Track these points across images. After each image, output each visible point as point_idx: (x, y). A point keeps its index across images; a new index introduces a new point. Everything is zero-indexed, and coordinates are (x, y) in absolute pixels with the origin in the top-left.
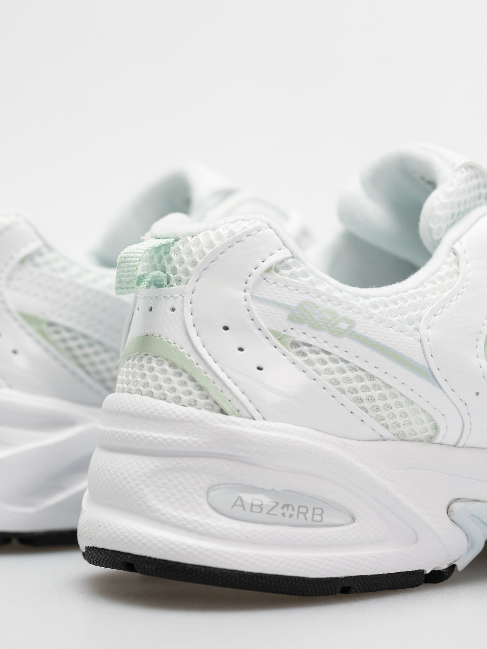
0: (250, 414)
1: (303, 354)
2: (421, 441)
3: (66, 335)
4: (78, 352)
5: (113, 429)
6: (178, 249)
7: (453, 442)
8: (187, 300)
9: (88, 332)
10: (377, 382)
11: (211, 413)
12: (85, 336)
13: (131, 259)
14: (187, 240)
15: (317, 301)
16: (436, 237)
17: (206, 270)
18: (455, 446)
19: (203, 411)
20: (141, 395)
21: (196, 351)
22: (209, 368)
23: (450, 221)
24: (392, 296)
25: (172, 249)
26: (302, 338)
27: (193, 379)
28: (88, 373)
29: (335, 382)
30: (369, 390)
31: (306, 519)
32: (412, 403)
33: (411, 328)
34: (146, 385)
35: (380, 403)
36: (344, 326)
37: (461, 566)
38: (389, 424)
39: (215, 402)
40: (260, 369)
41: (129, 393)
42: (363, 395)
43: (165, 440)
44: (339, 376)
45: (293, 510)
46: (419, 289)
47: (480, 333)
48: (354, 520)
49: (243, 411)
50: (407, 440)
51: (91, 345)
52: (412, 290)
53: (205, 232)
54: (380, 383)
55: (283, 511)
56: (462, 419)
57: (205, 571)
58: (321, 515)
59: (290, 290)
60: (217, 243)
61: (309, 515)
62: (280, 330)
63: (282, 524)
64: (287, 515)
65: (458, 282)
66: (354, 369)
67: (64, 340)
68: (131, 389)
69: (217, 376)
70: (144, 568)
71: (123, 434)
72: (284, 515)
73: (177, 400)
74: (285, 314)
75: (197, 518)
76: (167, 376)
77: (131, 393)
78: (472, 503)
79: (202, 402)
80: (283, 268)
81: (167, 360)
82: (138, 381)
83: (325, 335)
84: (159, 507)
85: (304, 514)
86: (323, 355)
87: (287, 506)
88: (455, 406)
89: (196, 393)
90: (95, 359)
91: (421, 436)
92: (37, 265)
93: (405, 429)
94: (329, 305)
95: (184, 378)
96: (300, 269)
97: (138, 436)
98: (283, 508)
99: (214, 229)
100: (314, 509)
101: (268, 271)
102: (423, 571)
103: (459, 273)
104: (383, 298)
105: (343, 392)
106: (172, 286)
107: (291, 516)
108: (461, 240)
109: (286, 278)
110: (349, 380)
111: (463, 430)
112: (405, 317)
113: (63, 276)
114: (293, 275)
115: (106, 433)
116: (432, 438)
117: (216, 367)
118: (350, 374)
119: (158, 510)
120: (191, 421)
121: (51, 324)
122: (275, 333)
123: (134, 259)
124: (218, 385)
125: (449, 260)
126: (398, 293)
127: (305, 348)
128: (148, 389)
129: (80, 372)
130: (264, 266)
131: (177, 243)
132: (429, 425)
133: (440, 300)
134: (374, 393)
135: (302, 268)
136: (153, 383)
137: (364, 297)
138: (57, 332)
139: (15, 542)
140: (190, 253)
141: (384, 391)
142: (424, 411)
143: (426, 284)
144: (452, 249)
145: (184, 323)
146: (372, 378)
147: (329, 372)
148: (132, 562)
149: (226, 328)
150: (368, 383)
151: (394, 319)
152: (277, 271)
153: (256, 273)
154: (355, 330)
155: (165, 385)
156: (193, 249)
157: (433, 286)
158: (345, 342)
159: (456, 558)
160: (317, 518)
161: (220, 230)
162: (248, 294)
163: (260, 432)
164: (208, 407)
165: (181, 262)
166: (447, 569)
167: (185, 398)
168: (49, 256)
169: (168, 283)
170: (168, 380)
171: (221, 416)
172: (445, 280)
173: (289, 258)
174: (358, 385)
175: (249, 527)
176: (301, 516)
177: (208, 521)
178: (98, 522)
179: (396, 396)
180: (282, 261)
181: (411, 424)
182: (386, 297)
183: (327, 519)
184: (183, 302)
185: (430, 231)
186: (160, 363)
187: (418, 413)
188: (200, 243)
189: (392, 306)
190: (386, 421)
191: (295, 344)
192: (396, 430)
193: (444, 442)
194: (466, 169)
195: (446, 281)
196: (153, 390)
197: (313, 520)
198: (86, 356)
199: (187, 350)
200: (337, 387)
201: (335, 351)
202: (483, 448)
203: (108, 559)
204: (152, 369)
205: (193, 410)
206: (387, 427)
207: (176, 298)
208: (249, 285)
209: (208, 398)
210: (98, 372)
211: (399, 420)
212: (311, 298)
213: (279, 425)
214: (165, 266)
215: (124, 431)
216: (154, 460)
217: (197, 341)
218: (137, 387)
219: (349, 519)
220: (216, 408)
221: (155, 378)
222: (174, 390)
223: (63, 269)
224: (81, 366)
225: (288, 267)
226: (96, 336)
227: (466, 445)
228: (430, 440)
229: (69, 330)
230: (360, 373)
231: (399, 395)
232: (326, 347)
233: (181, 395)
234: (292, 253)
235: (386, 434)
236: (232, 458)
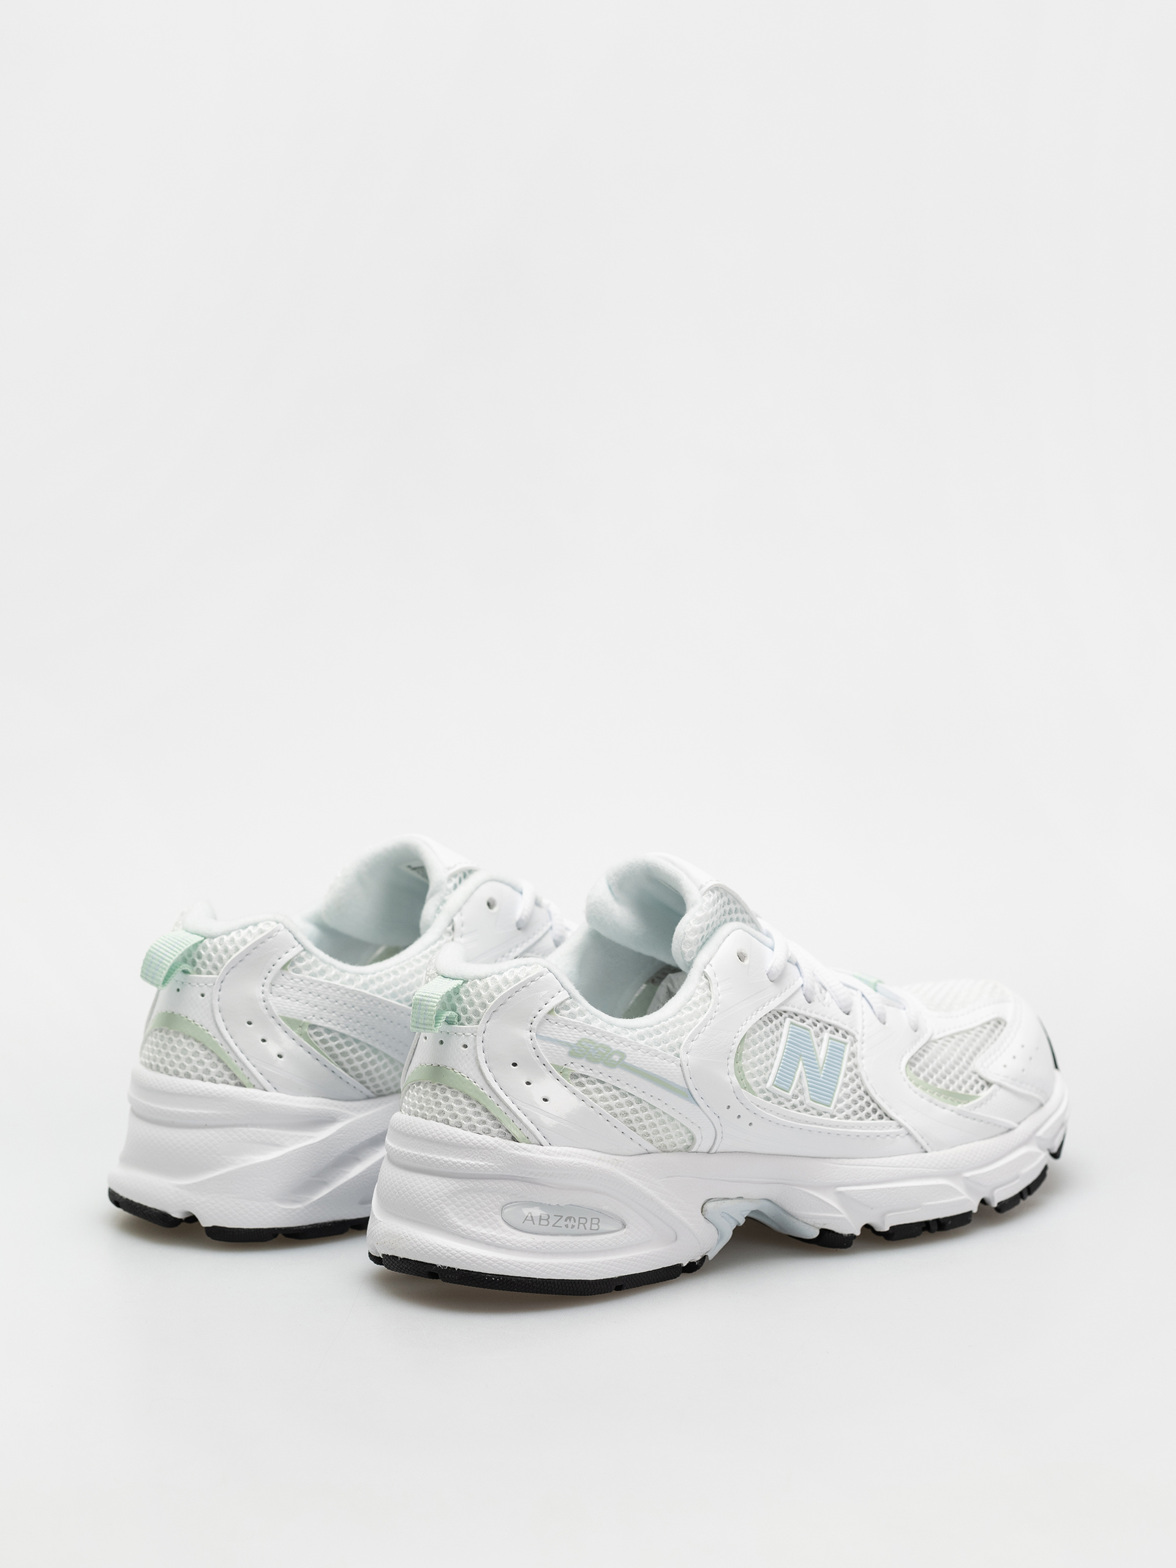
0: (538, 1141)
1: (581, 1084)
2: (680, 1151)
3: (326, 1036)
4: (337, 1051)
5: (410, 1151)
6: (468, 991)
7: (707, 1151)
8: (479, 1039)
9: (346, 1031)
10: (644, 1104)
11: (504, 1140)
12: (343, 1036)
13: (428, 1003)
14: (475, 983)
15: (593, 1037)
16: (688, 959)
17: (496, 1013)
18: (708, 1153)
19: (497, 1138)
20: (437, 1121)
21: (489, 1085)
22: (502, 1100)
23: (700, 944)
24: (655, 1026)
25: (462, 990)
26: (581, 1071)
27: (487, 1111)
28: (346, 1070)
29: (609, 1108)
30: (637, 1113)
31: (586, 1229)
32: (673, 1119)
33: (672, 1054)
34: (442, 1113)
35: (646, 1123)
36: (616, 1058)
37: (711, 1256)
38: (654, 1140)
39: (507, 1130)
40: (545, 1100)
41: (423, 1118)
42: (632, 1117)
43: (463, 1164)
44: (612, 1103)
45: (575, 1221)
46: (678, 1016)
47: (731, 1052)
48: (624, 1226)
49: (531, 1138)
50: (668, 1152)
51: (348, 1044)
52: (671, 1018)
53: (493, 976)
54: (647, 1106)
55: (566, 1223)
56: (715, 1129)
57: (504, 1279)
58: (597, 1224)
59: (569, 1028)
60: (505, 988)
61: (588, 1225)
62: (562, 1064)
63: (566, 1235)
64: (570, 1226)
65: (710, 1007)
66: (624, 1095)
67: (324, 1041)
68: (426, 1115)
69: (508, 1108)
70: (448, 1277)
71: (422, 1157)
72: (567, 1226)
73: (473, 1128)
74: (565, 1050)
75: (494, 1233)
76: (462, 1106)
77: (426, 1119)
78: (722, 1201)
79: (495, 1130)
80: (563, 1008)
81: (461, 1092)
82: (432, 1108)
83: (600, 1067)
84: (459, 1223)
85: (584, 1224)
86: (598, 1085)
87: (570, 1218)
88: (710, 1119)
89: (490, 1122)
90: (353, 1056)
91: (680, 1146)
92: (298, 971)
93: (666, 1142)
94: (603, 1041)
95: (478, 1109)
96: (577, 1009)
97: (438, 1160)
98: (566, 1221)
99: (500, 973)
100: (592, 1219)
101: (550, 1012)
102: (680, 1265)
103: (710, 997)
104: (647, 1028)
105: (615, 1116)
106: (462, 1024)
107: (573, 1227)
108: (710, 963)
109: (566, 1018)
110: (620, 1105)
111: (715, 1139)
112: (667, 1045)
113: (321, 979)
114: (573, 1015)
115: (402, 1154)
116: (689, 1147)
117: (507, 1100)
118: (622, 1100)
119: (459, 1227)
120: (487, 1148)
121: (312, 1027)
122: (556, 1067)
123: (432, 1003)
124: (510, 1116)
125: (702, 984)
126: (660, 1022)
127: (583, 1079)
128: (444, 1117)
129: (338, 1069)
130: (548, 1008)
131: (467, 985)
132: (686, 1137)
133: (696, 1027)
134: (642, 1115)
135: (579, 1007)
136: (448, 1112)
137: (632, 1029)
138: (318, 1034)
139: (280, 1235)
140: (479, 995)
141: (651, 1112)
142: (682, 1125)
143: (683, 1011)
144: (704, 972)
145: (477, 1059)
146: (640, 1101)
147: (604, 1099)
148: (437, 1272)
149: (515, 1065)
150: (637, 1106)
151: (658, 1048)
152: (558, 1012)
153: (541, 1014)
154: (626, 1061)
155: (461, 1115)
156: (482, 993)
157: (690, 1012)
158: (618, 1072)
159: (707, 1250)
160: (595, 1227)
161: (506, 974)
162: (533, 1034)
163: (548, 1157)
164: (500, 1135)
165: (472, 1003)
166: (701, 1259)
167: (480, 1127)
168: (309, 961)
169: (458, 1021)
170: (464, 1110)
171: (513, 1143)
172: (699, 1005)
173: (567, 999)
174: (628, 1109)
175: (539, 1239)
176: (581, 1226)
177: (503, 1235)
178: (400, 1235)
179: (660, 1115)
180: (562, 1002)
181: (672, 1137)
182: (649, 1027)
183: (603, 1227)
184: (475, 1040)
185: (683, 954)
186: (455, 1094)
187: (678, 1128)
188: (488, 987)
189: (655, 1037)
190: (651, 1137)
191: (575, 1076)
192: (659, 1144)
193: (699, 1150)
194: (712, 891)
195: (701, 1007)
196: (448, 1118)
197: (591, 1229)
198: (344, 1054)
199: (480, 1083)
200: (610, 1112)
201: (608, 1080)
202: (732, 1152)
203: (411, 1268)
204: (446, 1099)
205: (488, 1138)
206: (651, 1141)
207: (468, 1036)
208: (534, 1026)
209: (500, 1127)
210: (354, 1069)
211: (662, 1135)
212: (588, 1035)
213: (564, 1149)
214: (456, 1005)
215: (423, 1154)
216: (453, 1181)
217: (489, 1076)
218: (432, 1114)
219: (621, 1226)
220: (509, 1136)
221: (451, 1108)
222: (469, 1119)
223: (322, 972)
224: (339, 1064)
225: (567, 1008)
226: (354, 1035)
227: (718, 1151)
228: (687, 1149)
229: (329, 1031)
230: (630, 1098)
231: (662, 1114)
232: (600, 1077)
233: (475, 1124)
234: (569, 994)
235: (651, 1148)
236: (523, 1180)
